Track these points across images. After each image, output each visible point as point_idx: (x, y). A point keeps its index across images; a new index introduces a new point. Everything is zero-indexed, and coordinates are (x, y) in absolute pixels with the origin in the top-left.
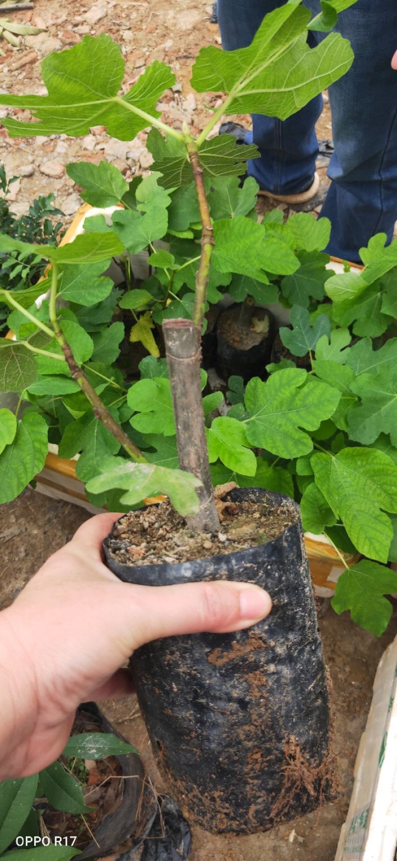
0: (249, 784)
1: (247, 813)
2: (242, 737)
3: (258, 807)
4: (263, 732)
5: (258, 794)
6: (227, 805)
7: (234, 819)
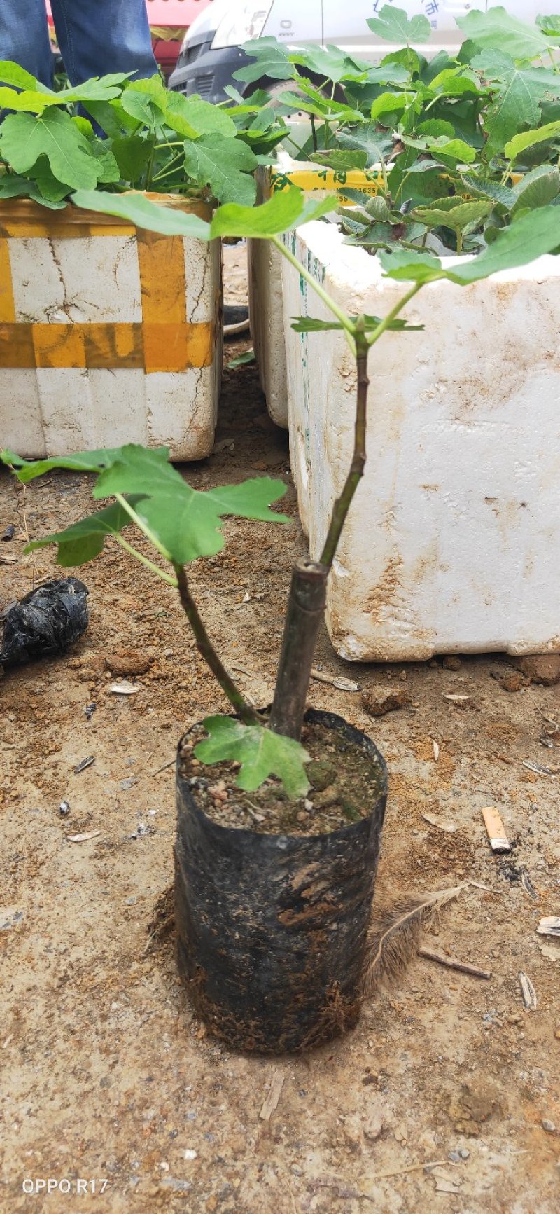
0: (286, 1017)
1: (277, 1040)
2: (291, 982)
3: (290, 1036)
4: (312, 979)
5: (292, 1026)
6: (260, 1032)
7: (264, 1043)
